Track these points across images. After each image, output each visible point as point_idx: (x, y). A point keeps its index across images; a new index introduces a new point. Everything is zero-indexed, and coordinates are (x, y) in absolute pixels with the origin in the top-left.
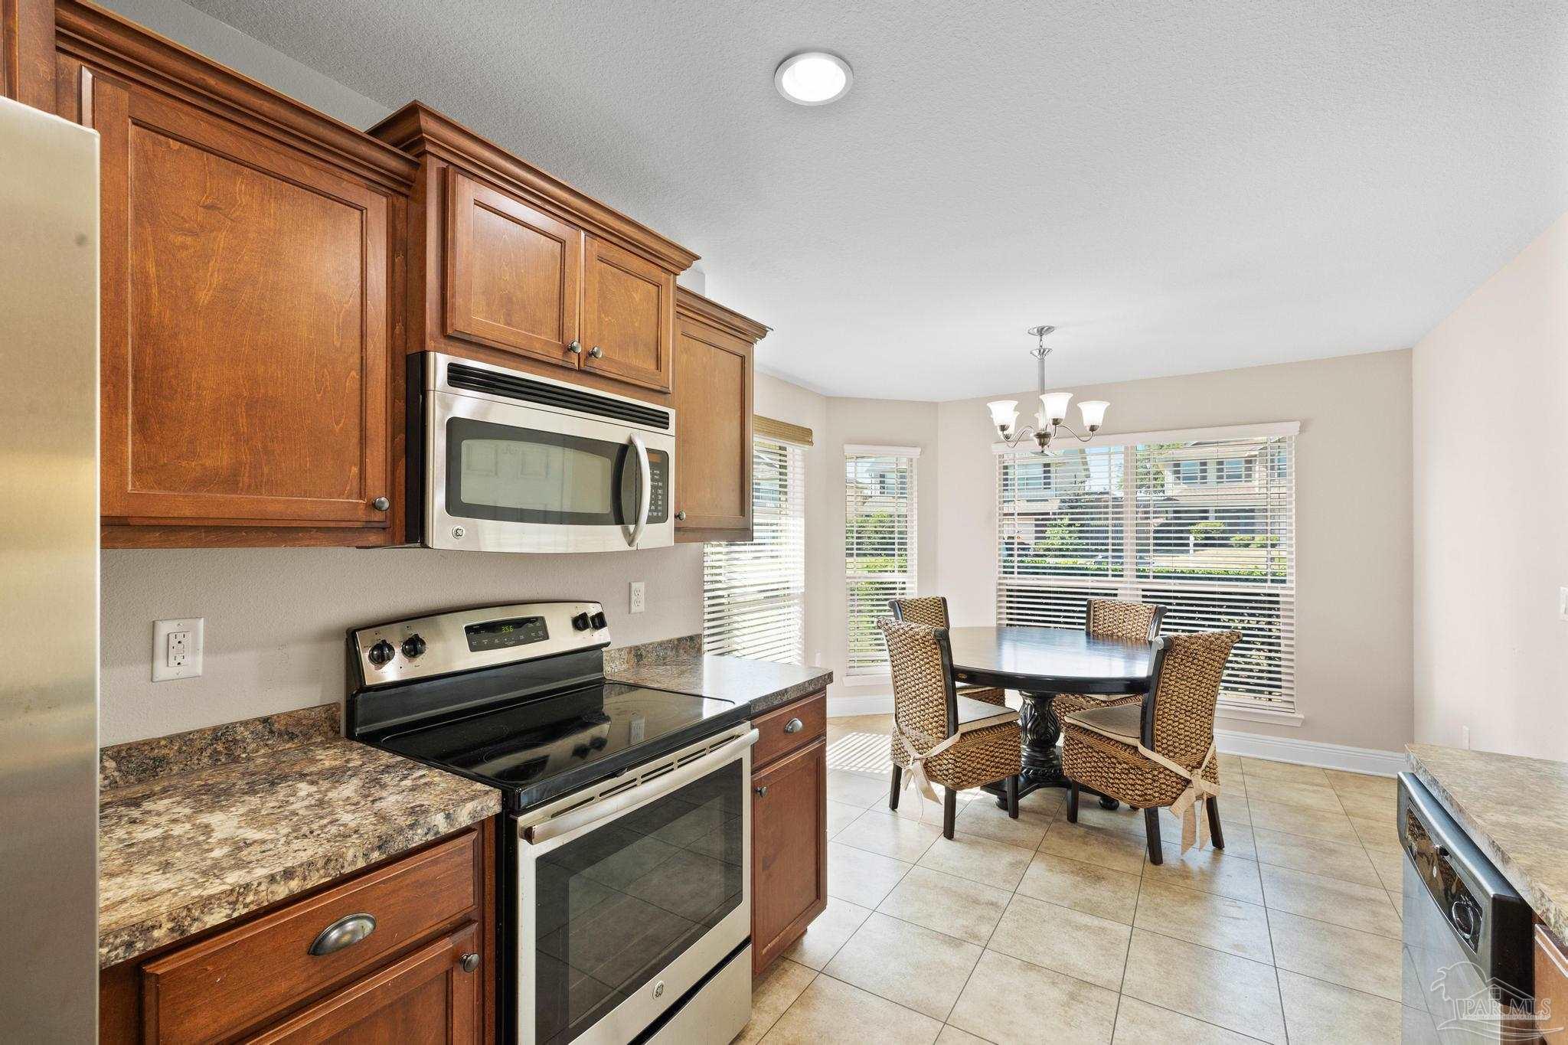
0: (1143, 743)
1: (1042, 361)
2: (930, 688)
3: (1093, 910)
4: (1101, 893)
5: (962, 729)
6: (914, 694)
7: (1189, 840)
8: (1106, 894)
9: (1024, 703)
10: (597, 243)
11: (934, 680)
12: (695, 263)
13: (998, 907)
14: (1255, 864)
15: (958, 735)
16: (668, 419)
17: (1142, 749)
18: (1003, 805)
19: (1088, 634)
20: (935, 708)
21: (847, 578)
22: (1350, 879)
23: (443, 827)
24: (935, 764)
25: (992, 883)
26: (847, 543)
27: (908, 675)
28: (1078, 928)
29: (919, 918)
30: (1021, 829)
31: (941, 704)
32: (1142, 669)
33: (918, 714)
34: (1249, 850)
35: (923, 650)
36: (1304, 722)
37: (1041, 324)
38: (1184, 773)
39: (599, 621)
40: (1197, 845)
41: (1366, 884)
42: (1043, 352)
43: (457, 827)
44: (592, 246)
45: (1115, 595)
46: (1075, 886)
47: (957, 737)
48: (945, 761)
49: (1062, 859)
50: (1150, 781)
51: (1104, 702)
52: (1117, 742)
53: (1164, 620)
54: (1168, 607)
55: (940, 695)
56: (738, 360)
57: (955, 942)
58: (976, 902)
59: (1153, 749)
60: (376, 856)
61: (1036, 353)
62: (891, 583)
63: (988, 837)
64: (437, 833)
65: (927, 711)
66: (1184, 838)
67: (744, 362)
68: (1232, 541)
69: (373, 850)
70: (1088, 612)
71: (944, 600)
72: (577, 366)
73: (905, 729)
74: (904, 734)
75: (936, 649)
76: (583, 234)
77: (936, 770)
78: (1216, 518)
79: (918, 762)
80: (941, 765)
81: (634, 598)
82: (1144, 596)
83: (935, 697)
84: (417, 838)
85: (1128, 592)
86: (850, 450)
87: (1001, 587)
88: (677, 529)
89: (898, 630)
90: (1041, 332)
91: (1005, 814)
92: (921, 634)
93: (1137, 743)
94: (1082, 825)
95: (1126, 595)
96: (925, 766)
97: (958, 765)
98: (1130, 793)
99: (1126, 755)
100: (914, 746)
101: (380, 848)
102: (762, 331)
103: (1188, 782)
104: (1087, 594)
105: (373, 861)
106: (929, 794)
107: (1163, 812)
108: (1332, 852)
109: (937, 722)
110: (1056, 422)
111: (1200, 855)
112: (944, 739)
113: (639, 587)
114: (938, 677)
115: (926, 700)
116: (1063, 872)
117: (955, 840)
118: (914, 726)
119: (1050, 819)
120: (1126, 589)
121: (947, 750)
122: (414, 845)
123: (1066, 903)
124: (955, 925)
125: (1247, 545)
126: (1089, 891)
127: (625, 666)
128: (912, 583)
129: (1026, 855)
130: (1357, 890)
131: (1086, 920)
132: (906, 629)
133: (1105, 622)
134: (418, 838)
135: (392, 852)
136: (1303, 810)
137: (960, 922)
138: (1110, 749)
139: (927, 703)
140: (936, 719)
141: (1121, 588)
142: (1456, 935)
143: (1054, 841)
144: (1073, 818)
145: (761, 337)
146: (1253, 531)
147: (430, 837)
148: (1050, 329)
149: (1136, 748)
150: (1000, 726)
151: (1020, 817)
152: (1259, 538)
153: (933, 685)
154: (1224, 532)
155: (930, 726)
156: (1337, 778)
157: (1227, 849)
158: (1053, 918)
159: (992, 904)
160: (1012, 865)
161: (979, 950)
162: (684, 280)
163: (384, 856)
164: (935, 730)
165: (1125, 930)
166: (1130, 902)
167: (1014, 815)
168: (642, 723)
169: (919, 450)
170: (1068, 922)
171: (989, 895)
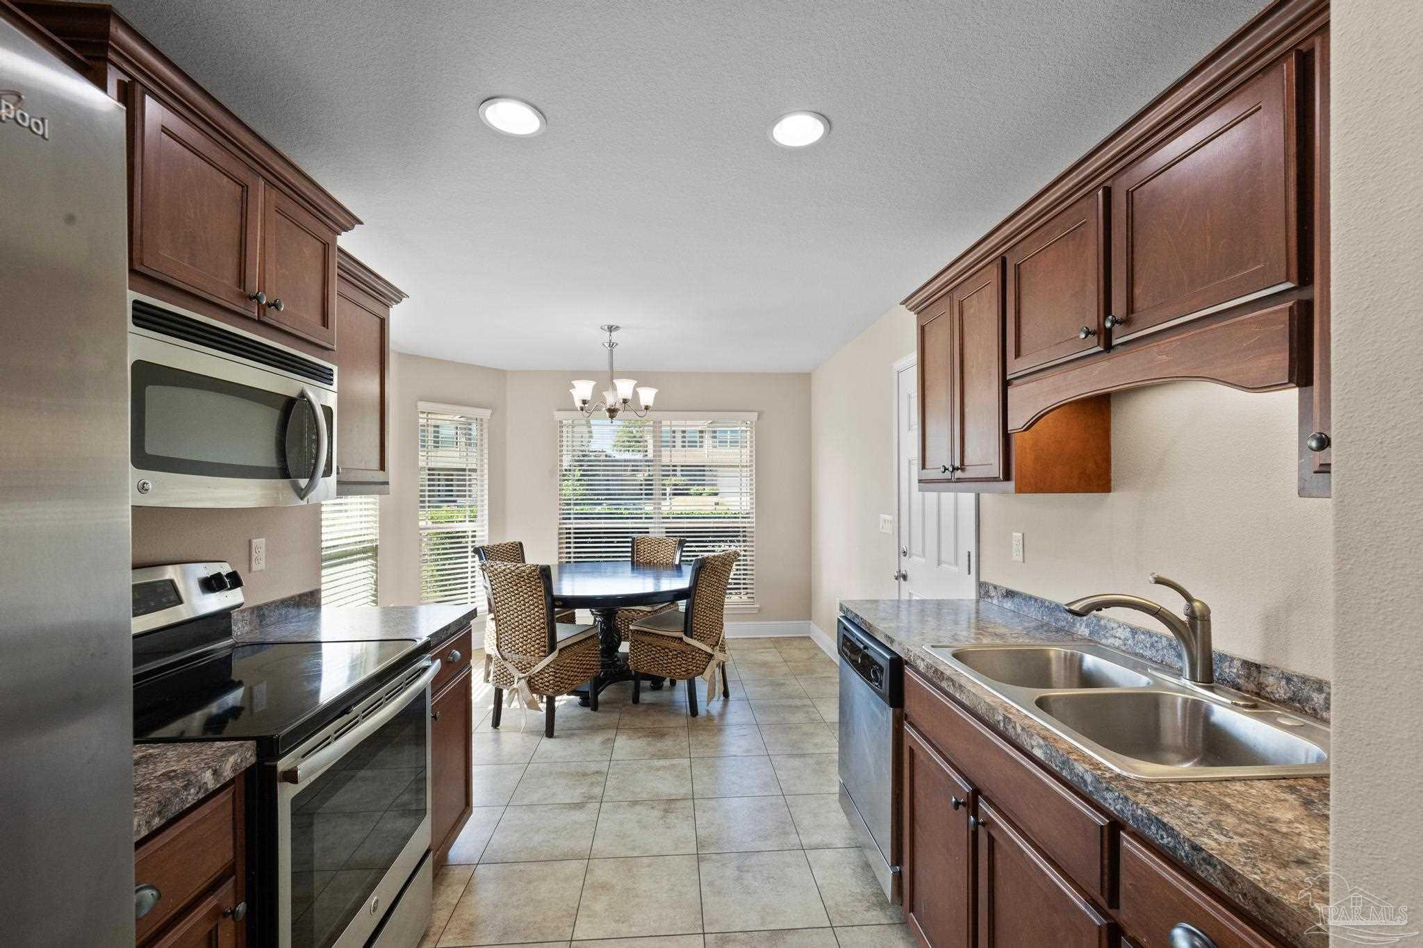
0: (686, 634)
1: (611, 351)
2: (533, 616)
3: (665, 756)
4: (667, 744)
5: (559, 646)
6: (517, 624)
7: (711, 697)
8: (670, 743)
9: (595, 620)
10: (274, 192)
11: (536, 609)
12: (357, 226)
13: (602, 773)
14: (747, 702)
15: (557, 651)
16: (332, 375)
17: (687, 639)
18: (585, 703)
19: (633, 563)
20: (537, 633)
21: (421, 529)
22: (791, 697)
23: (212, 785)
24: (537, 679)
25: (592, 759)
26: (421, 496)
27: (511, 608)
28: (658, 770)
29: (545, 799)
30: (599, 717)
31: (543, 628)
32: (683, 583)
33: (521, 640)
34: (742, 695)
35: (528, 585)
36: (760, 610)
37: (612, 323)
38: (709, 650)
39: (235, 580)
40: (715, 699)
41: (801, 698)
42: (611, 345)
43: (223, 782)
44: (270, 195)
45: (648, 532)
46: (649, 744)
47: (556, 653)
48: (546, 675)
49: (636, 730)
50: (690, 660)
51: (650, 612)
52: (668, 637)
53: (685, 549)
54: (688, 539)
55: (542, 621)
56: (378, 321)
57: (579, 806)
58: (585, 775)
59: (692, 637)
60: (157, 822)
61: (607, 345)
62: (463, 532)
63: (580, 729)
64: (207, 790)
65: (529, 636)
66: (709, 695)
67: (383, 323)
68: (692, 491)
69: (154, 816)
70: (632, 547)
71: (521, 544)
72: (256, 314)
73: (507, 655)
74: (506, 660)
75: (540, 582)
76: (262, 182)
77: (538, 683)
78: (682, 475)
79: (523, 681)
80: (542, 679)
81: (254, 555)
82: (667, 532)
83: (538, 623)
84: (190, 798)
85: (657, 530)
86: (422, 405)
87: (561, 531)
88: (339, 483)
89: (504, 570)
90: (611, 329)
91: (588, 710)
92: (527, 571)
93: (681, 635)
94: (643, 704)
95: (655, 532)
96: (529, 682)
97: (557, 675)
98: (678, 671)
99: (675, 644)
100: (517, 668)
101: (160, 813)
102: (399, 296)
103: (711, 656)
104: (628, 533)
105: (154, 828)
106: (532, 705)
107: (698, 679)
108: (783, 684)
109: (538, 644)
110: (625, 401)
111: (716, 706)
112: (546, 656)
113: (259, 543)
114: (541, 606)
115: (529, 627)
116: (639, 738)
117: (556, 737)
118: (517, 651)
119: (620, 705)
120: (655, 528)
121: (548, 665)
122: (188, 805)
123: (647, 757)
124: (576, 795)
125: (701, 494)
126: (659, 745)
127: (247, 628)
128: (483, 531)
129: (610, 734)
130: (798, 702)
131: (662, 763)
132: (513, 569)
133: (644, 555)
134: (192, 796)
135: (170, 815)
136: (764, 664)
137: (579, 791)
138: (665, 643)
139: (530, 630)
140: (538, 641)
141: (652, 528)
142: (869, 685)
143: (627, 719)
144: (636, 700)
145: (397, 302)
146: (704, 485)
147: (201, 796)
148: (617, 328)
149: (681, 639)
150: (585, 639)
151: (600, 708)
152: (708, 489)
153: (536, 613)
154: (686, 485)
155: (532, 648)
156: (777, 642)
157: (731, 697)
158: (641, 769)
159: (597, 772)
160: (603, 743)
161: (598, 805)
162: (344, 241)
163: (163, 821)
164: (537, 651)
165: (686, 762)
166: (685, 744)
167: (595, 709)
168: (263, 687)
169: (489, 412)
170: (650, 768)
171: (593, 767)
